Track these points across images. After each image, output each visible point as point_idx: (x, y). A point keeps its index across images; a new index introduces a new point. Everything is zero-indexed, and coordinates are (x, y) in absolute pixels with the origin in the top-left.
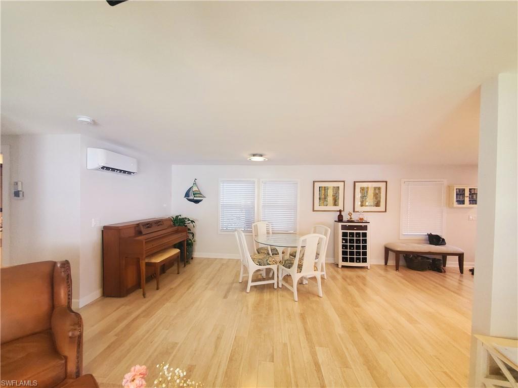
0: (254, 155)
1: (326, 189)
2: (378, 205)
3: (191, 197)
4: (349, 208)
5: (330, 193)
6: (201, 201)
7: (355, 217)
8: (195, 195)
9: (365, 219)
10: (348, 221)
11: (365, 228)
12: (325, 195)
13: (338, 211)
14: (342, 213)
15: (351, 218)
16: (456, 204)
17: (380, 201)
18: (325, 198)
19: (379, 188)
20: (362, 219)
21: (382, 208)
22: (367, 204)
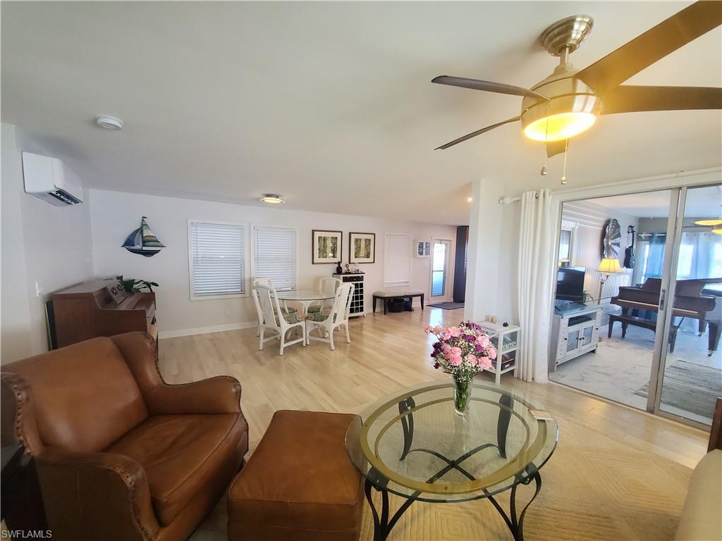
0: (268, 196)
1: (325, 239)
2: (368, 256)
3: (138, 247)
4: (345, 261)
5: (329, 244)
6: (157, 252)
7: (352, 268)
8: (147, 244)
9: (361, 270)
10: (346, 273)
11: (361, 279)
12: (324, 247)
13: (336, 263)
14: (341, 265)
15: (349, 270)
16: (418, 256)
17: (369, 253)
18: (324, 250)
19: (370, 240)
20: (358, 270)
21: (371, 259)
22: (360, 255)
